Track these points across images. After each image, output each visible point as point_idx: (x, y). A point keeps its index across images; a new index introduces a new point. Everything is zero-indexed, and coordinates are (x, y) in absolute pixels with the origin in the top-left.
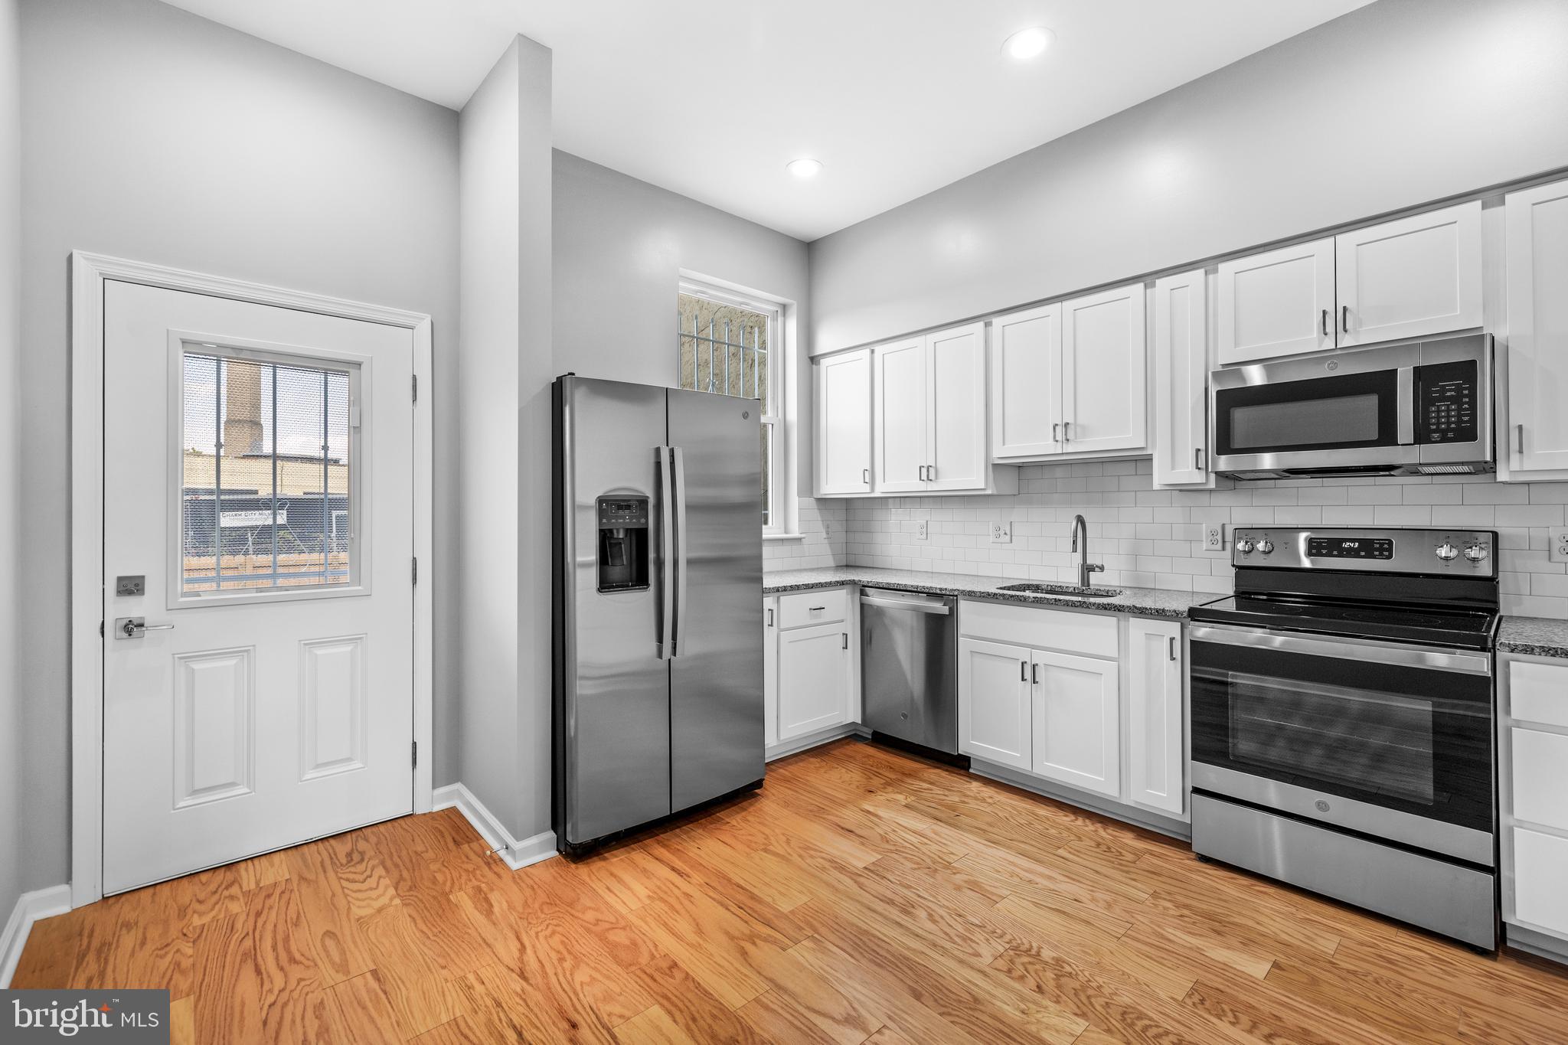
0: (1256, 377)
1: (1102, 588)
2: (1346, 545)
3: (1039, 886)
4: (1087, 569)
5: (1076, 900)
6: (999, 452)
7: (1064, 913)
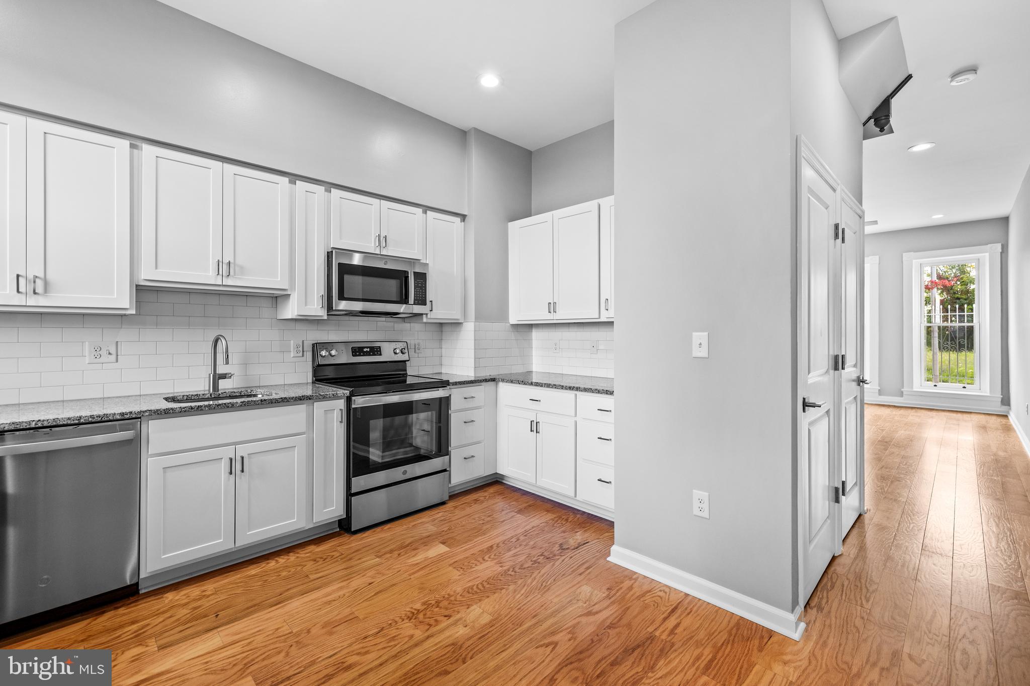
0: (357, 260)
1: (235, 391)
2: (365, 350)
3: (347, 595)
4: (218, 377)
5: (370, 584)
6: (147, 274)
7: (380, 592)
